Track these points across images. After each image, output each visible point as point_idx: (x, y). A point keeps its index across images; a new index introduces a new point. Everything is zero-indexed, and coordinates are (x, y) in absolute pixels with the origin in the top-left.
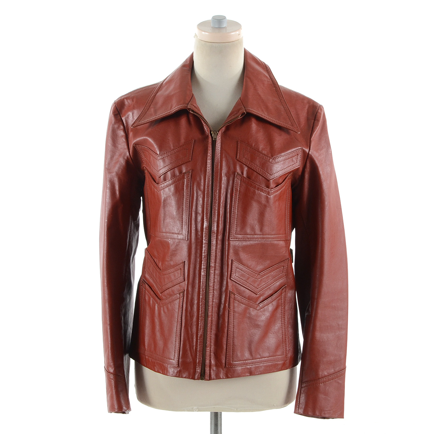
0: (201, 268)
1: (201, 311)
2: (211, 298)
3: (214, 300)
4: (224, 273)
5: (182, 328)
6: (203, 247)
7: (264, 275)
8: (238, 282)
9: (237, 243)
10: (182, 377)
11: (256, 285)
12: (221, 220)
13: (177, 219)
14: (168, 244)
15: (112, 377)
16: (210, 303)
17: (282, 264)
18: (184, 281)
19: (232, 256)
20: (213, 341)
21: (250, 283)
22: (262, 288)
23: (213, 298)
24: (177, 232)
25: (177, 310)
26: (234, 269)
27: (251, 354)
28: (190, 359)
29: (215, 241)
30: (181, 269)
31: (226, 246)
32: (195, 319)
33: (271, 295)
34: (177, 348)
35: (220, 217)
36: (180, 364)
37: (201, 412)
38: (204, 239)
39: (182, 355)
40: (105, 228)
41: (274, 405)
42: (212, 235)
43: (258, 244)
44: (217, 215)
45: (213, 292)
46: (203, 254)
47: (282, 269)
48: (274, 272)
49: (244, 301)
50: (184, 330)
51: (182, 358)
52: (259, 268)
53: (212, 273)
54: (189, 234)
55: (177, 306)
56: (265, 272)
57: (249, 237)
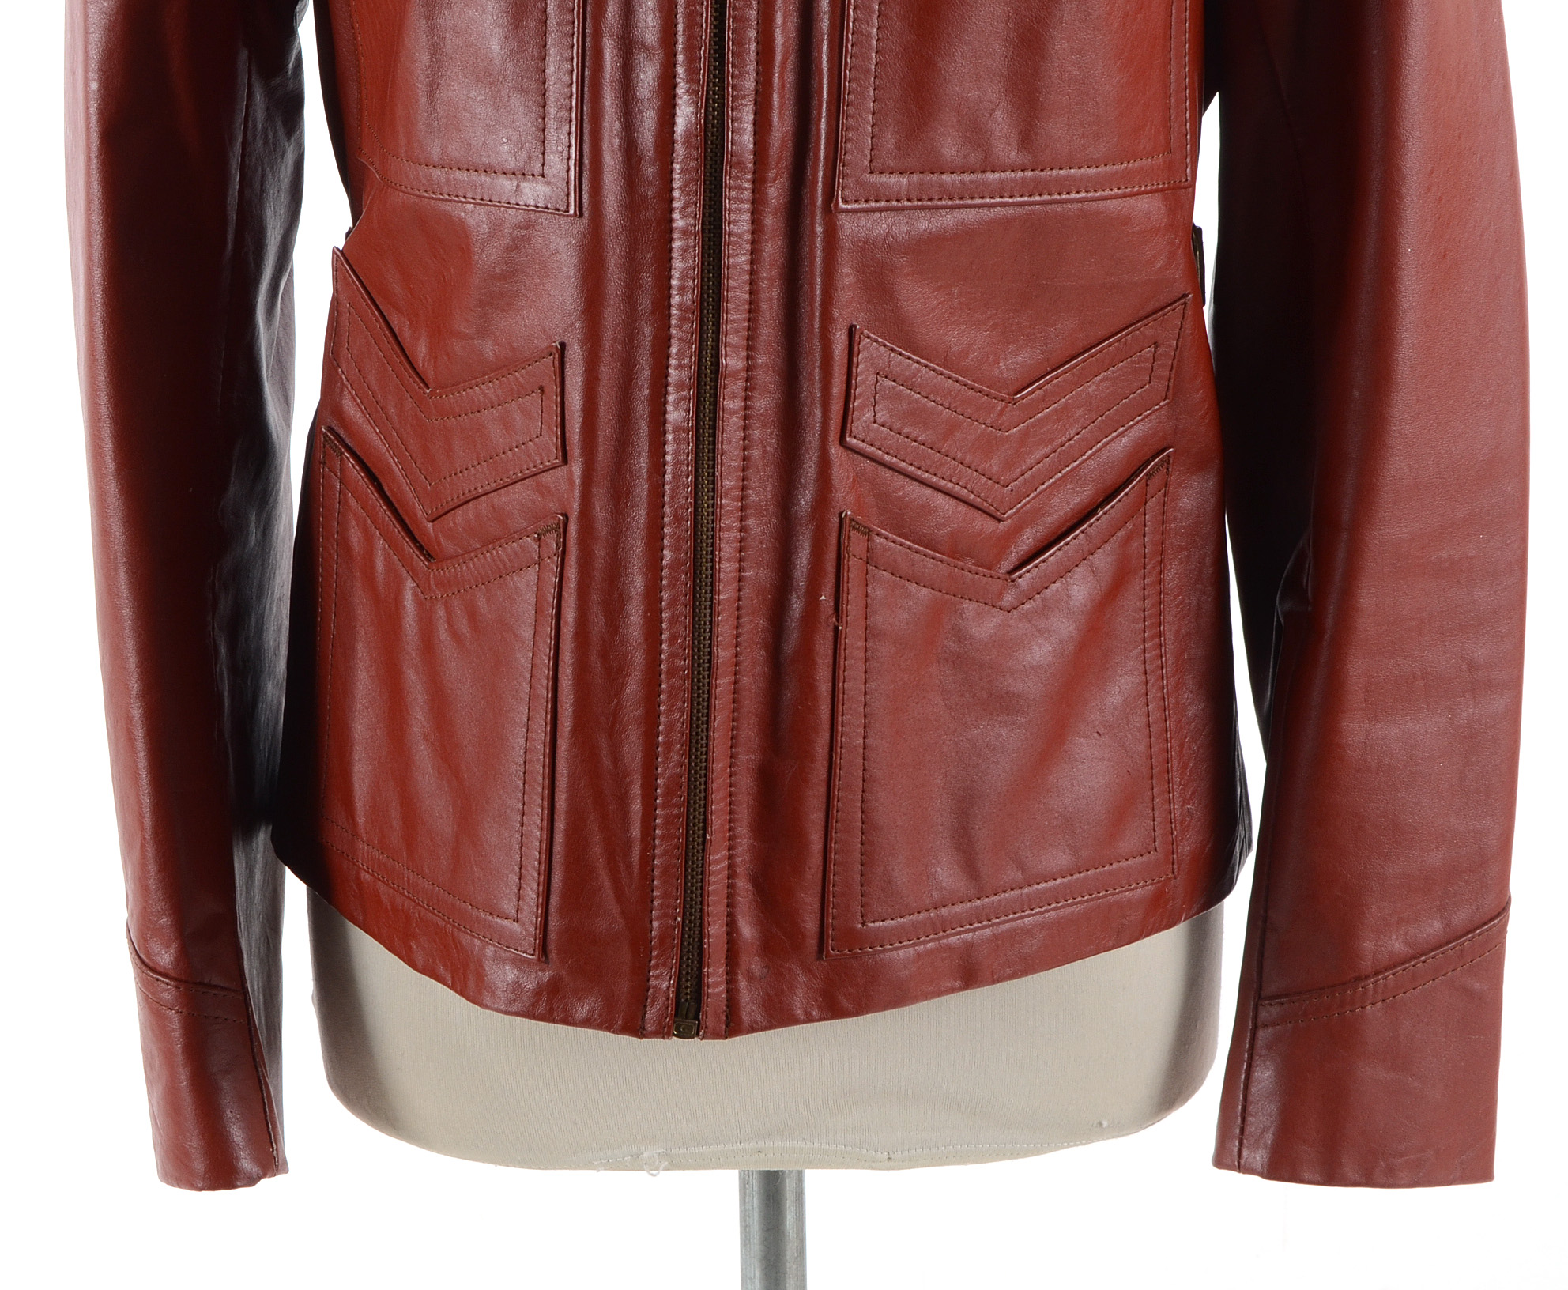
0: (667, 385)
1: (672, 640)
2: (729, 560)
3: (748, 573)
4: (806, 409)
5: (559, 742)
6: (675, 255)
7: (1045, 402)
8: (887, 458)
9: (879, 226)
10: (567, 1020)
11: (994, 465)
12: (783, 86)
13: (509, 82)
14: (460, 233)
15: (167, 996)
16: (725, 594)
17: (1149, 332)
18: (565, 461)
19: (849, 306)
20: (744, 815)
21: (959, 456)
22: (1033, 476)
23: (741, 560)
24: (511, 165)
25: (527, 633)
26: (864, 381)
27: (970, 866)
28: (610, 919)
29: (746, 217)
30: (542, 389)
31: (813, 248)
32: (633, 686)
33: (1085, 515)
34: (534, 854)
35: (777, 68)
36: (552, 946)
37: (687, 1172)
38: (676, 204)
39: (564, 897)
40: (88, 128)
41: (1101, 1124)
42: (726, 179)
43: (1006, 223)
44: (753, 55)
45: (737, 524)
46: (676, 300)
47: (1146, 360)
48: (1101, 381)
49: (929, 564)
50: (569, 751)
51: (562, 910)
52: (1017, 360)
53: (734, 412)
54: (586, 175)
55: (526, 607)
56: (1048, 382)
57: (954, 183)
